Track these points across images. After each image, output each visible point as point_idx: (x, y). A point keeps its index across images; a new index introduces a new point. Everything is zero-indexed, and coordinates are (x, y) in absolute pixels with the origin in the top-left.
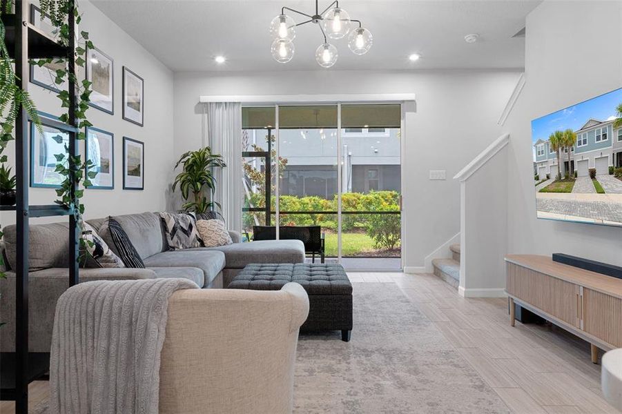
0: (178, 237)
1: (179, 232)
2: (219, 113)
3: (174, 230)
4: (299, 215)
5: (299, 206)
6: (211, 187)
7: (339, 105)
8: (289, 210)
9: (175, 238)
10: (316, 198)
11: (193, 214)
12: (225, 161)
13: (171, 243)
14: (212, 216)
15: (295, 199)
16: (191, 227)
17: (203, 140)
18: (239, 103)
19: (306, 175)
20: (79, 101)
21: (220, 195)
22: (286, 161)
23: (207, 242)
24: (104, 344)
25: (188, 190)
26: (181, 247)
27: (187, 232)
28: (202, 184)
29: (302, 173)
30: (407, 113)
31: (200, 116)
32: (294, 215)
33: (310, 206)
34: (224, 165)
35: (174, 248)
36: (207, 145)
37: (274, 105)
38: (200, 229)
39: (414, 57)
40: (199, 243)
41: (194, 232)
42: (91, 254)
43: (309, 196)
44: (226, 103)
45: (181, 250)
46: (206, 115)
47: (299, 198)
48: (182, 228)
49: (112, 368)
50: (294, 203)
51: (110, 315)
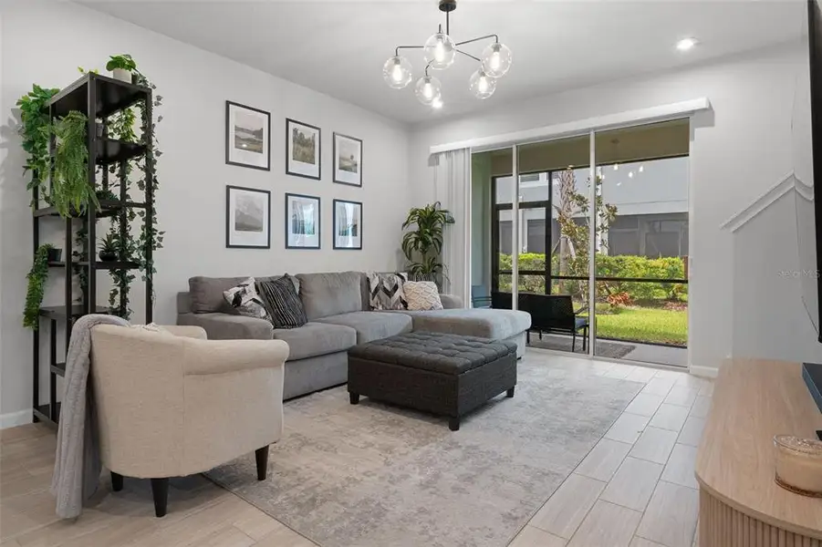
0: (379, 297)
1: (381, 292)
3: (377, 290)
4: (642, 284)
5: (644, 271)
7: (592, 134)
8: (627, 277)
9: (376, 298)
10: (670, 258)
11: (404, 275)
13: (372, 304)
16: (396, 288)
18: (468, 148)
22: (615, 210)
23: (410, 306)
26: (380, 308)
27: (389, 294)
30: (696, 130)
31: (433, 167)
32: (636, 283)
34: (452, 221)
35: (373, 308)
37: (511, 145)
38: (406, 290)
39: (686, 45)
40: (402, 306)
41: (399, 293)
42: (231, 303)
45: (380, 311)
48: (385, 288)
50: (638, 266)
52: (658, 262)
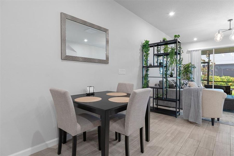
1: (184, 84)
2: (194, 53)
3: (183, 84)
5: (220, 80)
6: (191, 73)
9: (183, 86)
10: (229, 77)
11: (187, 80)
12: (196, 66)
13: (182, 87)
14: (192, 81)
15: (218, 77)
16: (187, 83)
17: (189, 61)
18: (200, 50)
19: (223, 68)
20: (181, 61)
21: (194, 76)
24: (193, 94)
25: (185, 74)
27: (186, 85)
28: (189, 73)
29: (221, 67)
31: (188, 54)
33: (225, 80)
34: (195, 67)
36: (190, 62)
37: (213, 48)
38: (189, 84)
41: (188, 85)
43: (225, 76)
44: (196, 50)
46: (190, 54)
47: (220, 77)
49: (194, 97)
50: (218, 79)
51: (194, 91)
52: (223, 77)
